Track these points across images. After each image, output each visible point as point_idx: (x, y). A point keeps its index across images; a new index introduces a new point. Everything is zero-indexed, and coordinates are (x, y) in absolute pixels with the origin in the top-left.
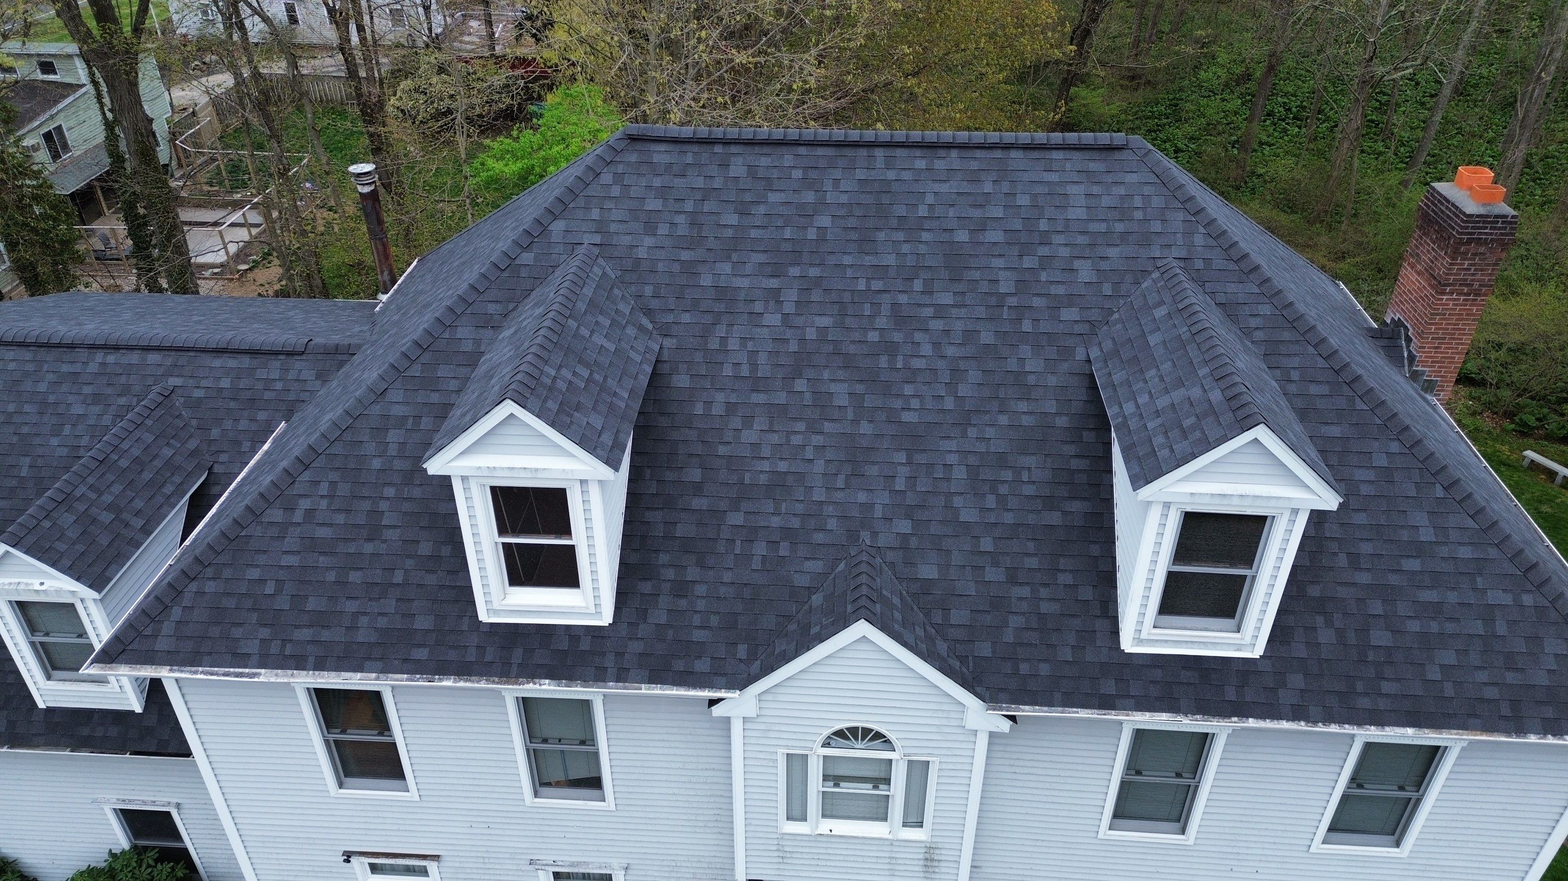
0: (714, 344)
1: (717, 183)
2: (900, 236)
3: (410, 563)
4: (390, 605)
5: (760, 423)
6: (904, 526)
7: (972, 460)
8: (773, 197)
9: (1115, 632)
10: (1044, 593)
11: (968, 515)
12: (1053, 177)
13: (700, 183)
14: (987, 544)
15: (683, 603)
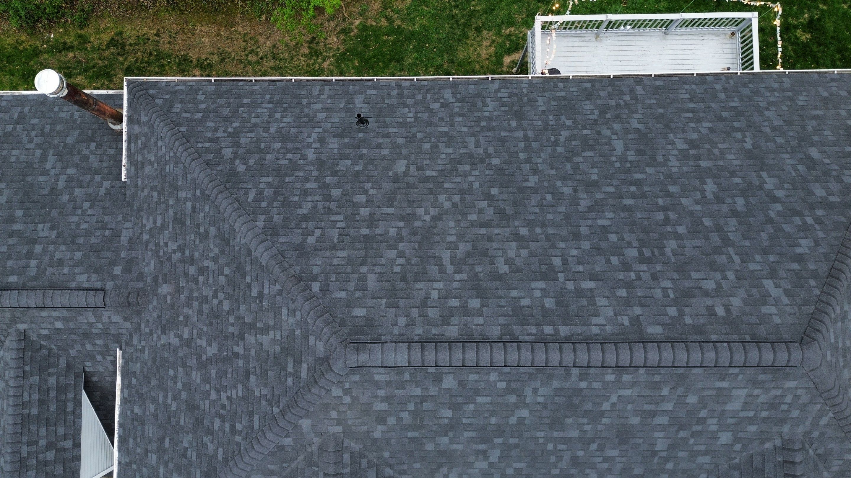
1: (433, 391)
13: (418, 392)
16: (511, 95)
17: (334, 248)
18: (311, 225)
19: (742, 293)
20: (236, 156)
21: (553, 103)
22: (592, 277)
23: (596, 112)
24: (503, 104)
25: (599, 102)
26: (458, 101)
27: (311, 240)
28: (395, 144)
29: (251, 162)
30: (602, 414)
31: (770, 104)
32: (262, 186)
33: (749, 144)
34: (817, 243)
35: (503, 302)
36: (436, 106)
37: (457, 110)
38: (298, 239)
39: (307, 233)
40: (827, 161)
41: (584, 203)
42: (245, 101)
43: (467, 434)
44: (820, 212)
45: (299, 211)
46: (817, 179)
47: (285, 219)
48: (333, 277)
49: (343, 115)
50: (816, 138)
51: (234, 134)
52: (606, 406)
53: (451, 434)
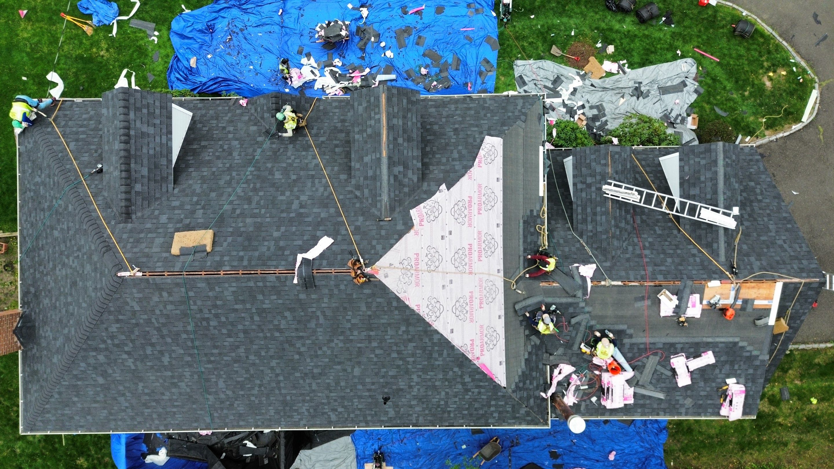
9: (193, 117)
10: (214, 125)
11: (235, 143)
14: (231, 136)
16: (291, 417)
17: (389, 324)
18: (405, 337)
19: (152, 303)
20: (461, 376)
21: (263, 411)
22: (236, 310)
23: (235, 405)
24: (296, 411)
25: (234, 412)
26: (326, 413)
27: (403, 328)
28: (364, 384)
29: (451, 373)
30: (232, 234)
31: (124, 411)
32: (441, 359)
33: (141, 385)
34: (106, 329)
35: (286, 297)
36: (340, 410)
37: (326, 407)
38: (411, 329)
39: (407, 332)
40: (94, 376)
41: (242, 350)
42: (466, 412)
43: (309, 219)
44: (102, 346)
45: (414, 344)
46: (102, 365)
47: (422, 340)
48: (386, 309)
49: (400, 403)
50: (99, 389)
51: (467, 391)
52: (230, 239)
53: (319, 220)
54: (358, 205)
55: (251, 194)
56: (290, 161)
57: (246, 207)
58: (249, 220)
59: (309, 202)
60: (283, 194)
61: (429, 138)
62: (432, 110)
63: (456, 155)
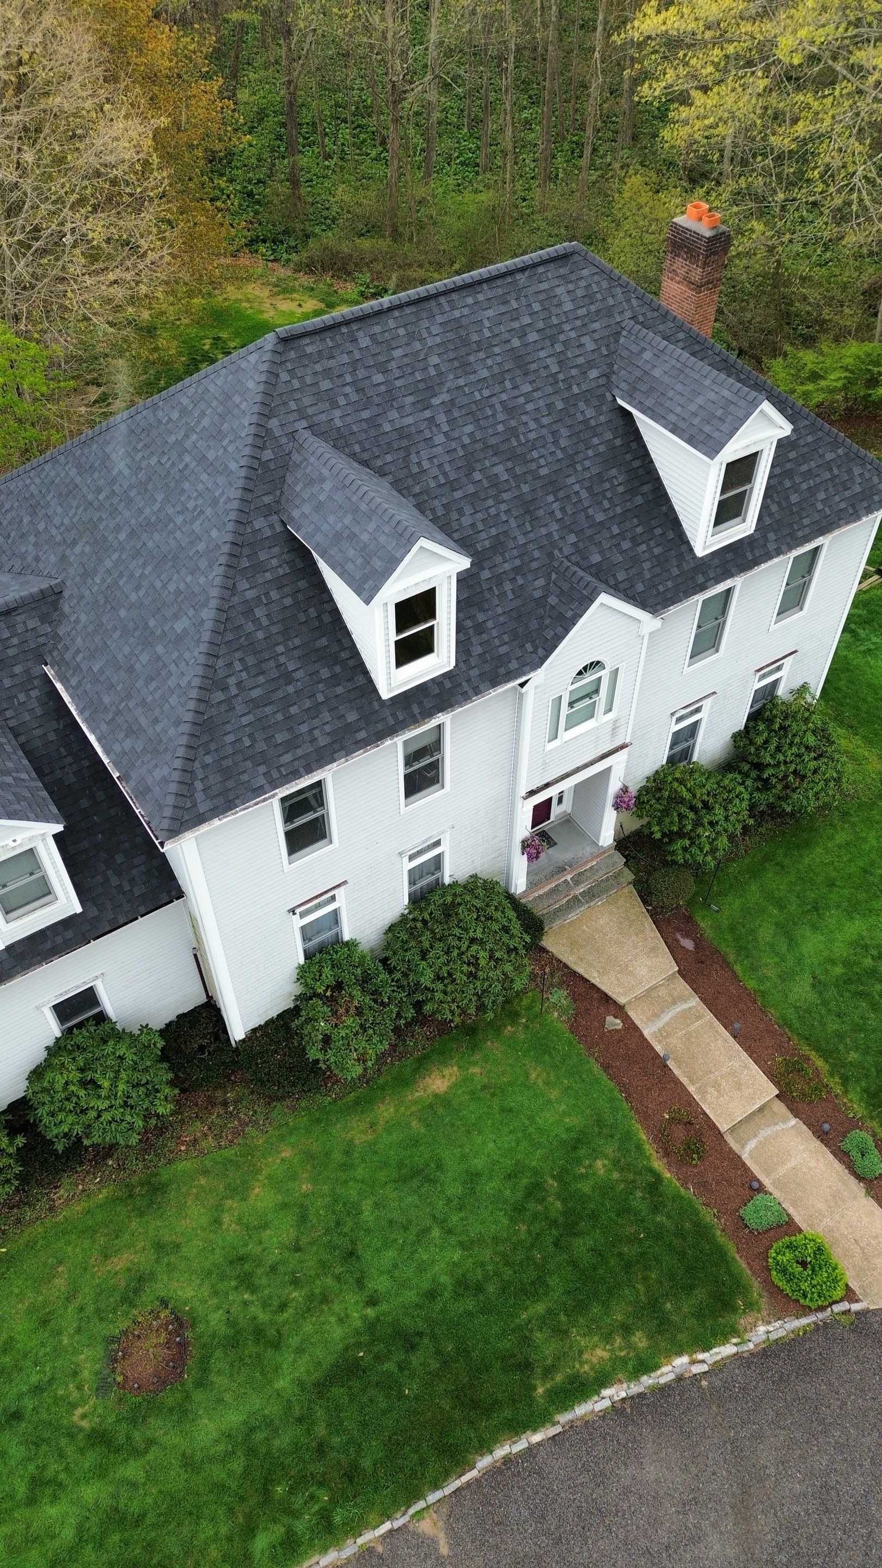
0: (415, 470)
1: (357, 355)
2: (482, 355)
3: (321, 686)
4: (326, 716)
5: (468, 510)
6: (572, 538)
7: (586, 484)
8: (397, 353)
9: (691, 550)
10: (652, 543)
11: (600, 517)
12: (544, 286)
14: (616, 530)
15: (485, 636)
54: (357, 448)
55: (513, 423)
56: (503, 507)
57: (504, 397)
58: (484, 373)
59: (427, 434)
60: (471, 435)
61: (323, 642)
62: (352, 717)
63: (259, 612)
